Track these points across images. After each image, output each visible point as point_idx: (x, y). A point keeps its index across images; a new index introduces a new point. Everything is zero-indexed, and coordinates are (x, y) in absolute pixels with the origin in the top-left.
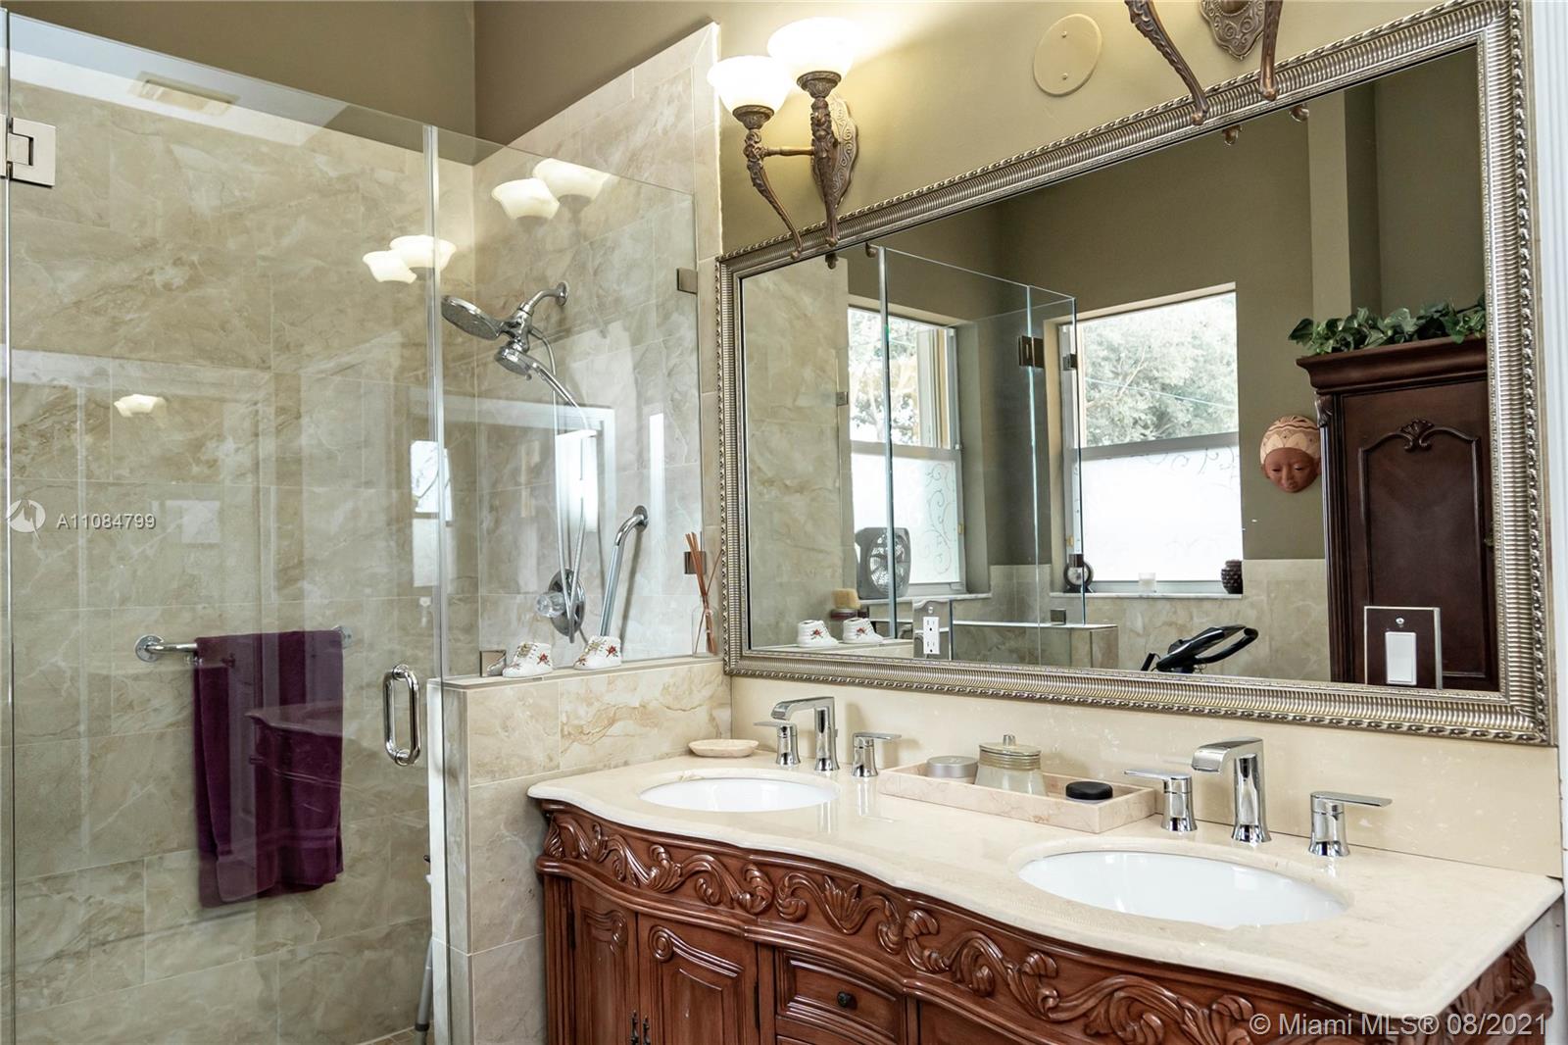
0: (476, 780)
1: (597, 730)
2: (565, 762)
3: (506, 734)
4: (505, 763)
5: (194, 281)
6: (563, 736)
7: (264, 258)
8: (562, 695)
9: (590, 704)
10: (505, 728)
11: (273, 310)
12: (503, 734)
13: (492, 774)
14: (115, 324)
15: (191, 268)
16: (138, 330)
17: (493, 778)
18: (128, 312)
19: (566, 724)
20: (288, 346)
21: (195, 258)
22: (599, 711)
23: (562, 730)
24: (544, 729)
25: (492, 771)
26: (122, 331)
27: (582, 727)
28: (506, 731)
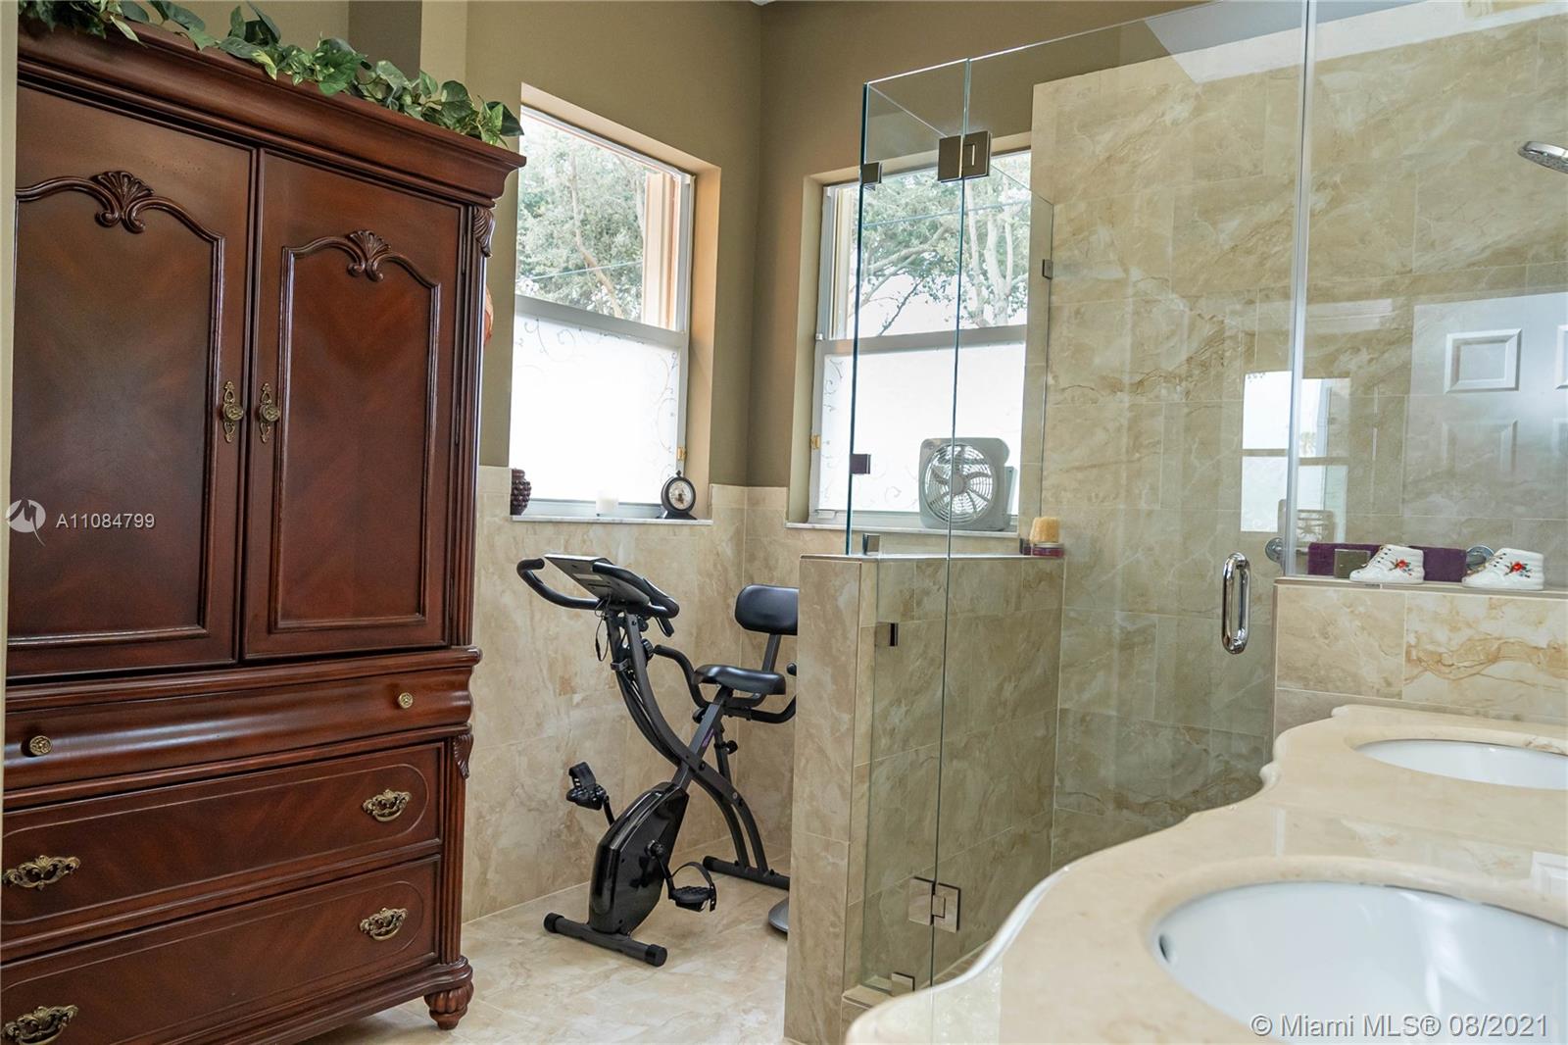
0: (1286, 683)
1: (1466, 664)
2: (1409, 692)
3: (1327, 641)
4: (1322, 672)
5: (1335, 202)
6: (1409, 660)
7: (1410, 157)
8: (1410, 610)
9: (1454, 629)
10: (1325, 636)
11: (1417, 208)
12: (1321, 641)
13: (1305, 681)
14: (1264, 258)
15: (1333, 190)
16: (1282, 260)
17: (1306, 687)
18: (1275, 246)
19: (1415, 647)
20: (1433, 245)
21: (1338, 179)
22: (1469, 640)
23: (1408, 653)
24: (1380, 646)
25: (1306, 678)
26: (1268, 264)
27: (1440, 655)
28: (1326, 638)
